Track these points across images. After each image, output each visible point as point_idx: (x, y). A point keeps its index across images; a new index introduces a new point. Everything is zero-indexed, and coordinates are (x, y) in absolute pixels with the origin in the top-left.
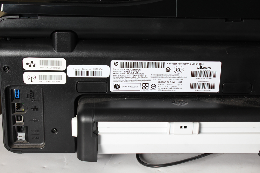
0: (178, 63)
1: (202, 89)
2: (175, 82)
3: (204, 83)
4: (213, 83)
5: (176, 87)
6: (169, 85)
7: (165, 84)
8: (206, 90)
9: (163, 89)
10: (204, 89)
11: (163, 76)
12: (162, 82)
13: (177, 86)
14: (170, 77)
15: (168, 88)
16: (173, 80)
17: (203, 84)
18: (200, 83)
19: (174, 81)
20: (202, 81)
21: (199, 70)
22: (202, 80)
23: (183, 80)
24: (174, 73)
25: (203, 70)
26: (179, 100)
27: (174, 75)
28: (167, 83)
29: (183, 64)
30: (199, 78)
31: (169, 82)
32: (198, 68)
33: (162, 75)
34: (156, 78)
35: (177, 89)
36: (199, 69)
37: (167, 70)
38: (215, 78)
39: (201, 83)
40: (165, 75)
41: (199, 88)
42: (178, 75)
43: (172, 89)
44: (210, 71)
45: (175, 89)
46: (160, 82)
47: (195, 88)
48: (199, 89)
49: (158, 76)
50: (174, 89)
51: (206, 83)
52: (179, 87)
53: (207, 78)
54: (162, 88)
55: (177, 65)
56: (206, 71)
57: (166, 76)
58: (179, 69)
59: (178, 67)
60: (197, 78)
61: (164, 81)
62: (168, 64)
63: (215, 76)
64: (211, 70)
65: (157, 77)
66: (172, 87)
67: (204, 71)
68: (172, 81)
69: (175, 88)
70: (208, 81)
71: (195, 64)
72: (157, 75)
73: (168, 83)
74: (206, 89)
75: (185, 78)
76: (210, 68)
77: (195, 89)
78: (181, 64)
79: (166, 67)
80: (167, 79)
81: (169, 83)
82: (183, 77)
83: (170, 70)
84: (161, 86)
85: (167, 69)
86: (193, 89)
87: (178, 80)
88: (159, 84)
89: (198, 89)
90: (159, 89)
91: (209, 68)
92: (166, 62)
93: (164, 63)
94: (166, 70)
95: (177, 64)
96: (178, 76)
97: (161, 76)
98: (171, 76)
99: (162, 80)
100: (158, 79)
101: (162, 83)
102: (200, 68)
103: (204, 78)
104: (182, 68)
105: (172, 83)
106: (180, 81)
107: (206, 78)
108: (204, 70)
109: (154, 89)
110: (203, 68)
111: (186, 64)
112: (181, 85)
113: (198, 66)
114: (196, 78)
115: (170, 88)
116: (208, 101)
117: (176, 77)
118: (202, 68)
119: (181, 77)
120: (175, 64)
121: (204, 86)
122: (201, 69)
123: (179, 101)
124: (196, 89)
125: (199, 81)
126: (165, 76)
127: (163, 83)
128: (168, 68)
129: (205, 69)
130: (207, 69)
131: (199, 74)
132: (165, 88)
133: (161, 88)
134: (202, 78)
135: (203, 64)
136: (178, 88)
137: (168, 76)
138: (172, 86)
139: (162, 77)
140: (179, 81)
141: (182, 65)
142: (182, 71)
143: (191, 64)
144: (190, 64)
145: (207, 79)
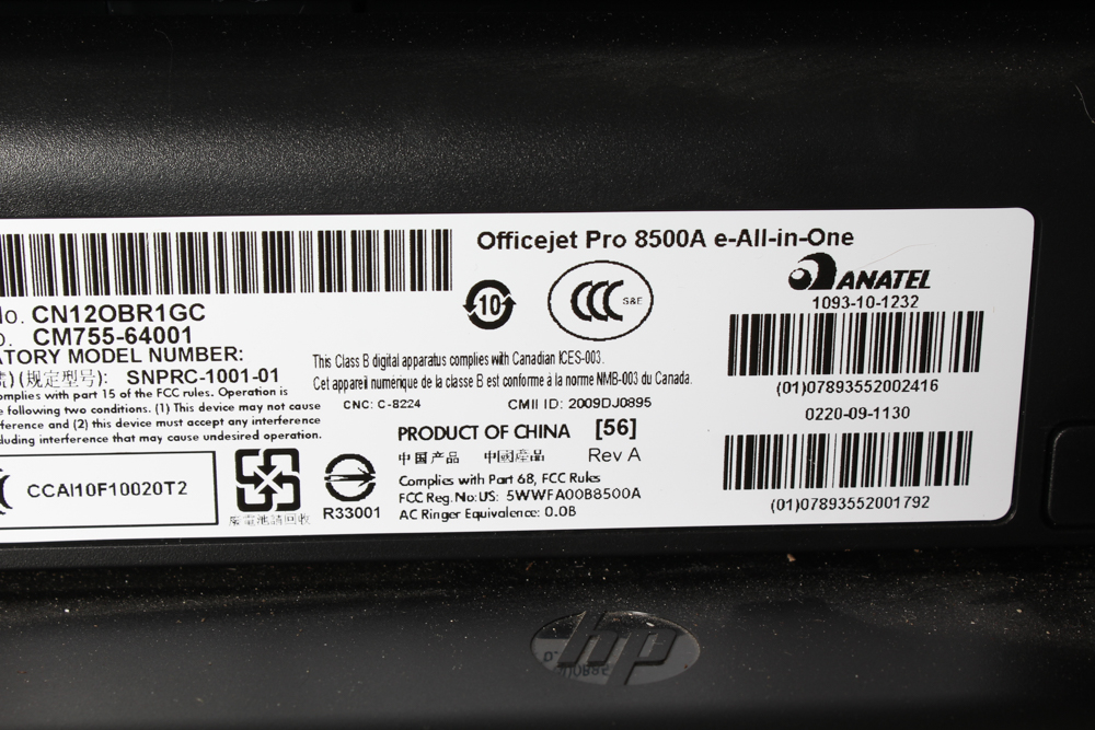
0: (592, 236)
1: (848, 492)
2: (565, 431)
3: (861, 427)
4: (952, 426)
5: (581, 474)
6: (511, 457)
7: (471, 456)
8: (882, 503)
9: (445, 500)
10: (859, 492)
11: (445, 372)
12: (434, 433)
13: (595, 468)
14: (510, 382)
15: (501, 491)
16: (551, 404)
17: (849, 441)
18: (817, 428)
19: (552, 419)
20: (837, 413)
21: (804, 304)
22: (845, 401)
23: (644, 402)
24: (556, 342)
25: (849, 303)
26: (614, 615)
27: (549, 360)
28: (483, 444)
29: (642, 238)
30: (807, 377)
31: (501, 431)
32: (799, 275)
33: (434, 361)
34: (372, 395)
35: (587, 494)
36: (808, 294)
37: (478, 310)
38: (971, 375)
39: (835, 430)
40: (457, 361)
41: (816, 477)
42: (590, 357)
43: (545, 502)
44: (922, 308)
45: (567, 503)
46: (408, 432)
47: (776, 484)
48: (814, 493)
49: (391, 373)
50: (560, 495)
51: (886, 426)
52: (611, 475)
53: (892, 377)
54: (438, 490)
55: (581, 253)
56: (881, 309)
57: (476, 369)
58: (600, 292)
59: (596, 274)
60: (792, 378)
61: (451, 423)
62: (486, 240)
63: (969, 359)
64: (927, 301)
65: (381, 384)
66: (538, 478)
67: (855, 310)
68: (533, 418)
69: (567, 486)
70: (902, 413)
71: (761, 238)
72: (383, 362)
73: (498, 445)
74: (885, 491)
75: (671, 387)
76: (919, 279)
77: (770, 494)
78: (619, 241)
79: (462, 281)
80: (488, 406)
81: (509, 443)
82: (646, 380)
83: (510, 304)
84: (426, 471)
85: (477, 301)
86: (755, 492)
87: (597, 403)
88: (403, 458)
89: (801, 493)
90: (408, 507)
91: (912, 278)
92: (465, 227)
93: (442, 238)
94: (470, 306)
95: (581, 240)
96: (591, 370)
97: (418, 373)
98: (529, 370)
99: (438, 407)
100: (396, 404)
101: (431, 447)
102: (814, 276)
103: (855, 377)
104: (633, 286)
105: (533, 444)
106: (617, 414)
107: (883, 377)
108: (853, 294)
109: (353, 505)
110: (850, 275)
111: (674, 239)
112: (634, 454)
113: (794, 259)
114: (775, 379)
115: (526, 487)
116: (908, 618)
117: (573, 381)
118: (838, 279)
119: (627, 378)
120: (561, 242)
121: (858, 459)
122: (832, 293)
123: (612, 627)
124: (784, 493)
125: (810, 414)
126: (462, 371)
127: (445, 446)
128: (489, 292)
129: (872, 292)
130: (892, 292)
131: (804, 344)
132: (469, 489)
133: (423, 488)
134: (845, 377)
135: (847, 239)
136: (601, 486)
137: (490, 370)
138: (537, 469)
139: (426, 382)
140: (604, 414)
141: (631, 253)
142: (632, 315)
143: (720, 240)
144: (709, 239)
145: (890, 386)
